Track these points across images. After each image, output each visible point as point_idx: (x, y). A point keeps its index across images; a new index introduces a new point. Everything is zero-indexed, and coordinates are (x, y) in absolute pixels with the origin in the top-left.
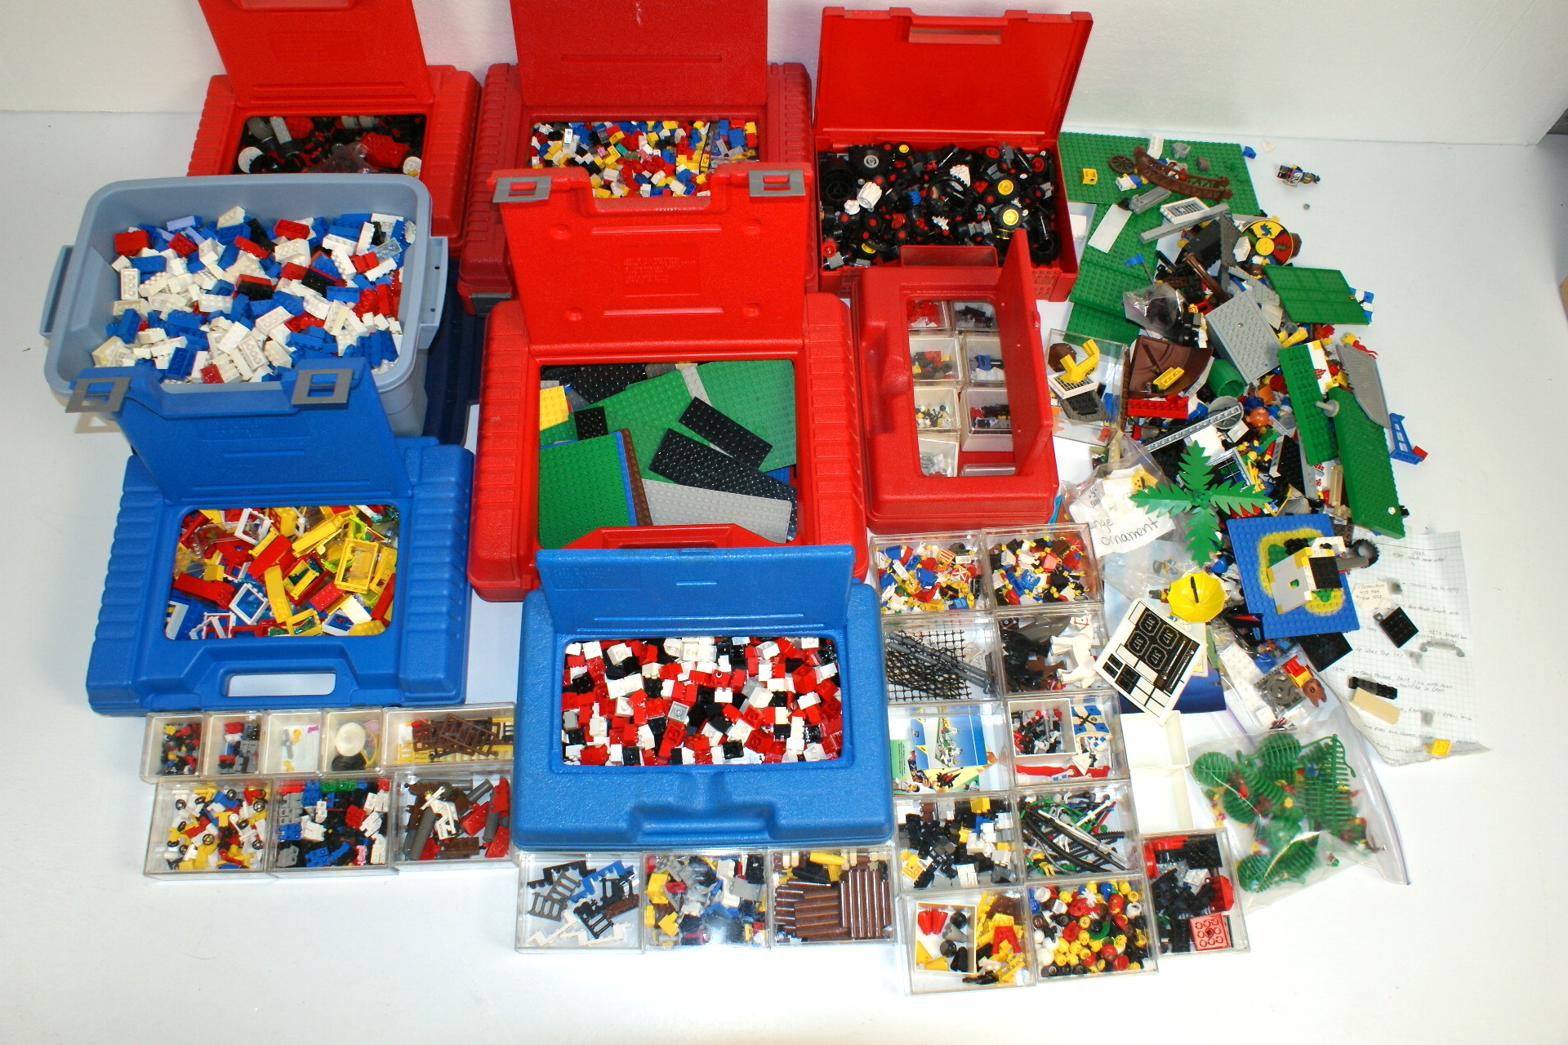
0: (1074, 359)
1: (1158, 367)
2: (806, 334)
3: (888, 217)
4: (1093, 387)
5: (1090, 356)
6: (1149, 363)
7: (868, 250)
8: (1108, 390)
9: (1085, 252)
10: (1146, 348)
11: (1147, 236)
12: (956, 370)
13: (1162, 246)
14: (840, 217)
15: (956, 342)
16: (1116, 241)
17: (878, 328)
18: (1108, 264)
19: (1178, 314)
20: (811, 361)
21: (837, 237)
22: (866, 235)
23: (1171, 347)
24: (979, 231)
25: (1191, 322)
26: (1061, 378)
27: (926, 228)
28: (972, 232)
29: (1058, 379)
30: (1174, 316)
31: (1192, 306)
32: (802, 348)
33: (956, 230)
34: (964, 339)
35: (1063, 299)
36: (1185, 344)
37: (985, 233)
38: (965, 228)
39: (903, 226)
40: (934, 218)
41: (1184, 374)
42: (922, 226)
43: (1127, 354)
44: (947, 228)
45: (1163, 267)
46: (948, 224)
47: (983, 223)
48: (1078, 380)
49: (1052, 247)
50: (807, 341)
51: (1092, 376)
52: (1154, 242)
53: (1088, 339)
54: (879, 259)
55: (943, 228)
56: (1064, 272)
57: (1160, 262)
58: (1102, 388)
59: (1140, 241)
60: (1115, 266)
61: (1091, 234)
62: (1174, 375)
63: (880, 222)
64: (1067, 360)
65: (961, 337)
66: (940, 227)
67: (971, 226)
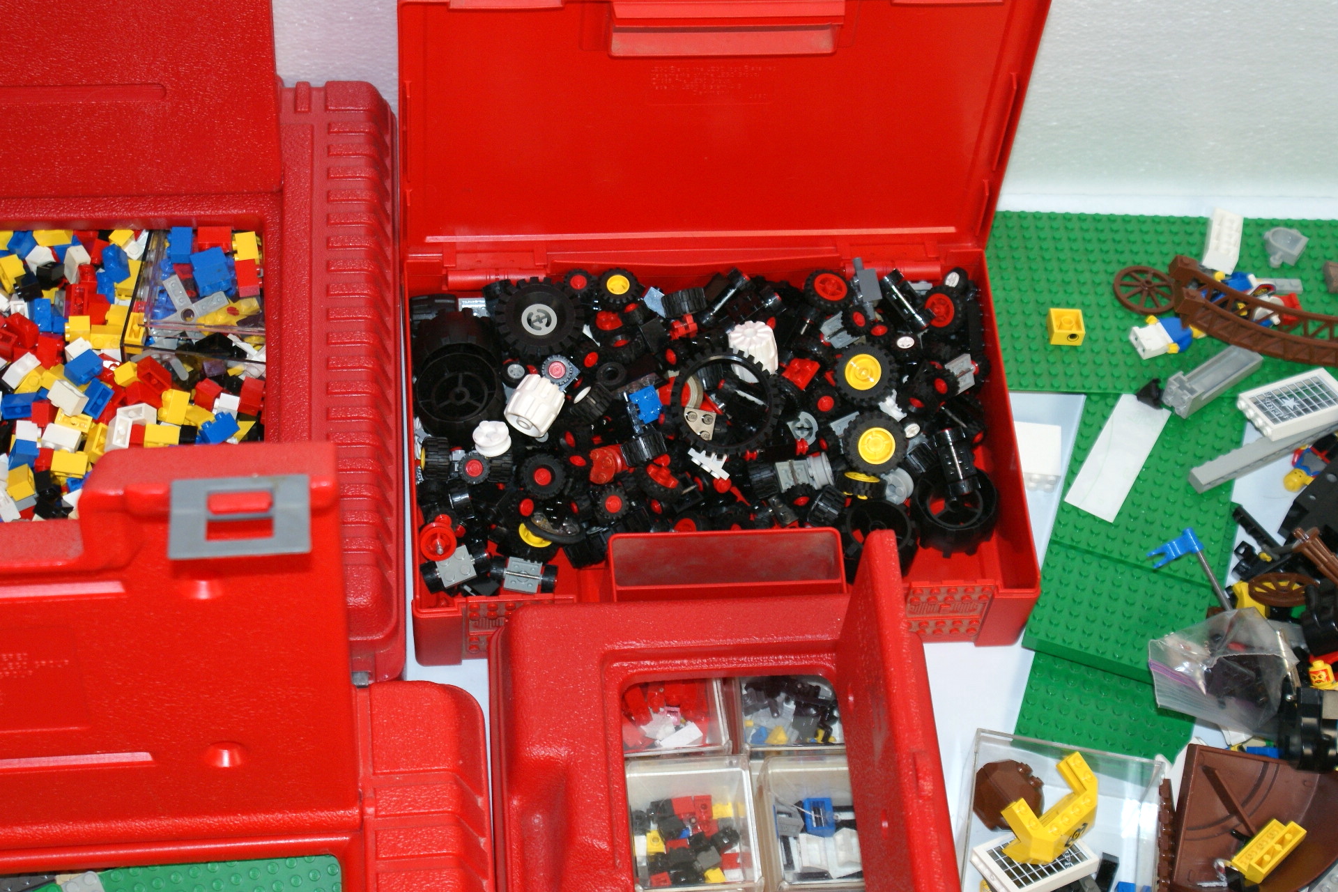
0: (1036, 805)
1: (1242, 820)
2: (370, 794)
3: (578, 461)
4: (1088, 867)
5: (1075, 794)
6: (1221, 810)
7: (534, 541)
8: (1124, 874)
9: (1058, 521)
10: (1210, 773)
11: (1206, 474)
12: (747, 844)
13: (1245, 494)
14: (463, 462)
15: (746, 776)
16: (1134, 489)
17: (548, 764)
18: (1115, 549)
19: (1286, 686)
20: (381, 866)
21: (461, 510)
22: (526, 507)
23: (1272, 768)
24: (803, 479)
25: (1316, 710)
26: (1008, 852)
27: (673, 483)
28: (786, 483)
29: (997, 853)
30: (1275, 692)
31: (1319, 665)
32: (359, 828)
33: (746, 478)
34: (765, 768)
35: (1009, 640)
36: (1304, 764)
37: (816, 486)
38: (766, 474)
39: (617, 480)
40: (692, 452)
41: (1307, 836)
42: (663, 479)
43: (1165, 788)
44: (726, 476)
45: (1249, 549)
46: (725, 468)
47: (810, 460)
48: (1047, 857)
49: (979, 511)
50: (370, 810)
51: (1081, 844)
52: (1226, 485)
53: (1070, 752)
54: (561, 559)
55: (715, 475)
56: (1006, 586)
57: (1242, 535)
58: (1108, 867)
59: (1191, 486)
60: (1132, 554)
61: (1072, 473)
62: (1282, 842)
63: (558, 471)
64: (1019, 809)
65: (758, 763)
66: (708, 476)
67: (782, 468)
